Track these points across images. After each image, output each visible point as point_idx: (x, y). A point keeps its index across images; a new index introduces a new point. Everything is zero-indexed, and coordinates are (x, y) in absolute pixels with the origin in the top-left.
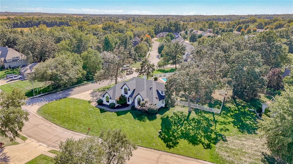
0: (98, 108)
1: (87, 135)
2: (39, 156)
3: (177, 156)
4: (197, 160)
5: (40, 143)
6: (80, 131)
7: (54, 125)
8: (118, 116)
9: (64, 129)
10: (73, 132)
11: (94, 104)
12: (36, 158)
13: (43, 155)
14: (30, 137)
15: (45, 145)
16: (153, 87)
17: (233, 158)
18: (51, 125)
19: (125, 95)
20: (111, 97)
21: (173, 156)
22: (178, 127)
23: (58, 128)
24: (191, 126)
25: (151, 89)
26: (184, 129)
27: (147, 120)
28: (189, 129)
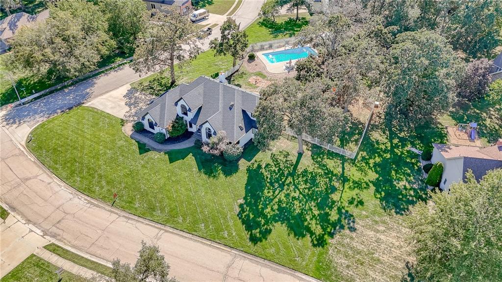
0: (136, 142)
1: (112, 207)
2: (28, 258)
3: (262, 261)
4: (292, 272)
5: (31, 226)
6: (101, 196)
7: (56, 180)
8: (170, 163)
9: (74, 191)
11: (128, 129)
12: (23, 263)
13: (35, 256)
14: (14, 209)
15: (38, 231)
16: (235, 105)
17: (354, 271)
18: (50, 180)
19: (183, 117)
20: (158, 123)
21: (253, 263)
22: (274, 192)
23: (63, 188)
24: (299, 189)
25: (231, 108)
26: (285, 199)
27: (222, 175)
28: (293, 198)
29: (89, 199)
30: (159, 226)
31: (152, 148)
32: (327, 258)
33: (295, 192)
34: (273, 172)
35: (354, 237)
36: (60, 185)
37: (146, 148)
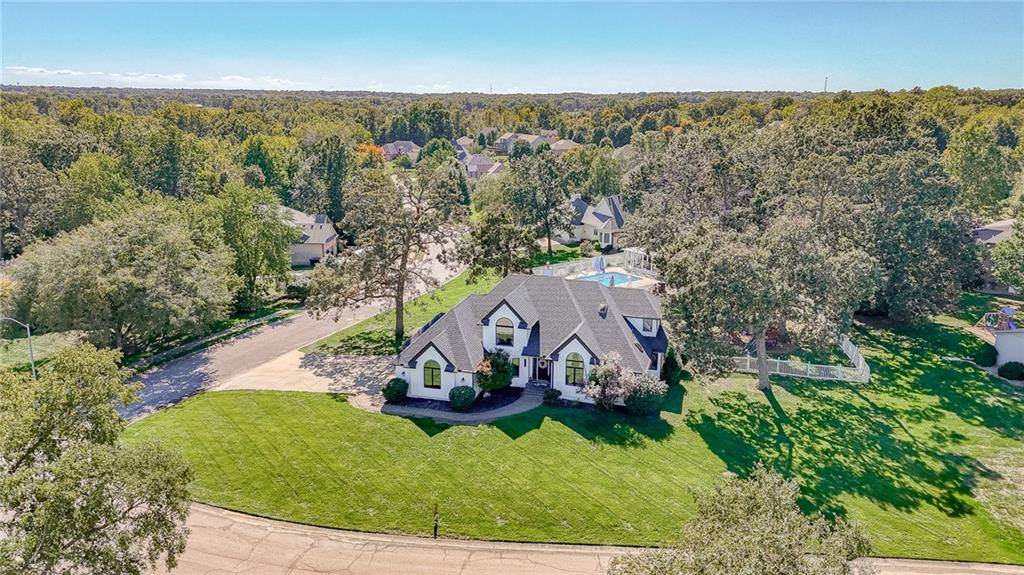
1: (438, 538)
6: (393, 525)
7: (239, 518)
8: (514, 438)
10: (361, 536)
11: (366, 403)
19: (500, 349)
20: (453, 362)
22: (779, 450)
23: (272, 530)
24: (822, 438)
25: (603, 314)
26: (811, 456)
27: (647, 440)
28: (826, 452)
31: (450, 421)
32: (1002, 528)
33: (819, 443)
34: (741, 423)
35: (1011, 483)
36: (258, 526)
37: (437, 423)
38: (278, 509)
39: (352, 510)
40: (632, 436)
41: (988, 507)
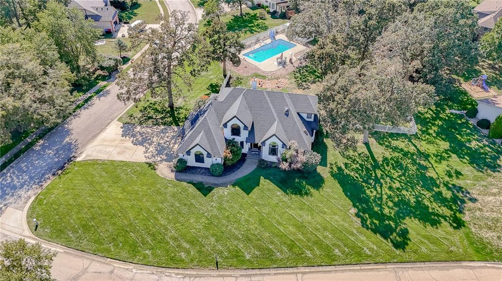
0: (188, 183)
1: (219, 270)
3: (422, 265)
4: (458, 264)
6: (195, 263)
9: (154, 269)
16: (290, 108)
19: (234, 139)
20: (210, 152)
21: (417, 271)
22: (376, 190)
23: (134, 271)
24: (395, 179)
25: (287, 114)
26: (391, 193)
27: (312, 190)
28: (398, 189)
29: (180, 271)
30: (291, 270)
31: (212, 184)
32: (476, 237)
33: (394, 183)
34: (357, 170)
35: (481, 207)
36: (127, 269)
37: (206, 186)
38: (135, 256)
39: (173, 255)
40: (305, 188)
41: (470, 224)
